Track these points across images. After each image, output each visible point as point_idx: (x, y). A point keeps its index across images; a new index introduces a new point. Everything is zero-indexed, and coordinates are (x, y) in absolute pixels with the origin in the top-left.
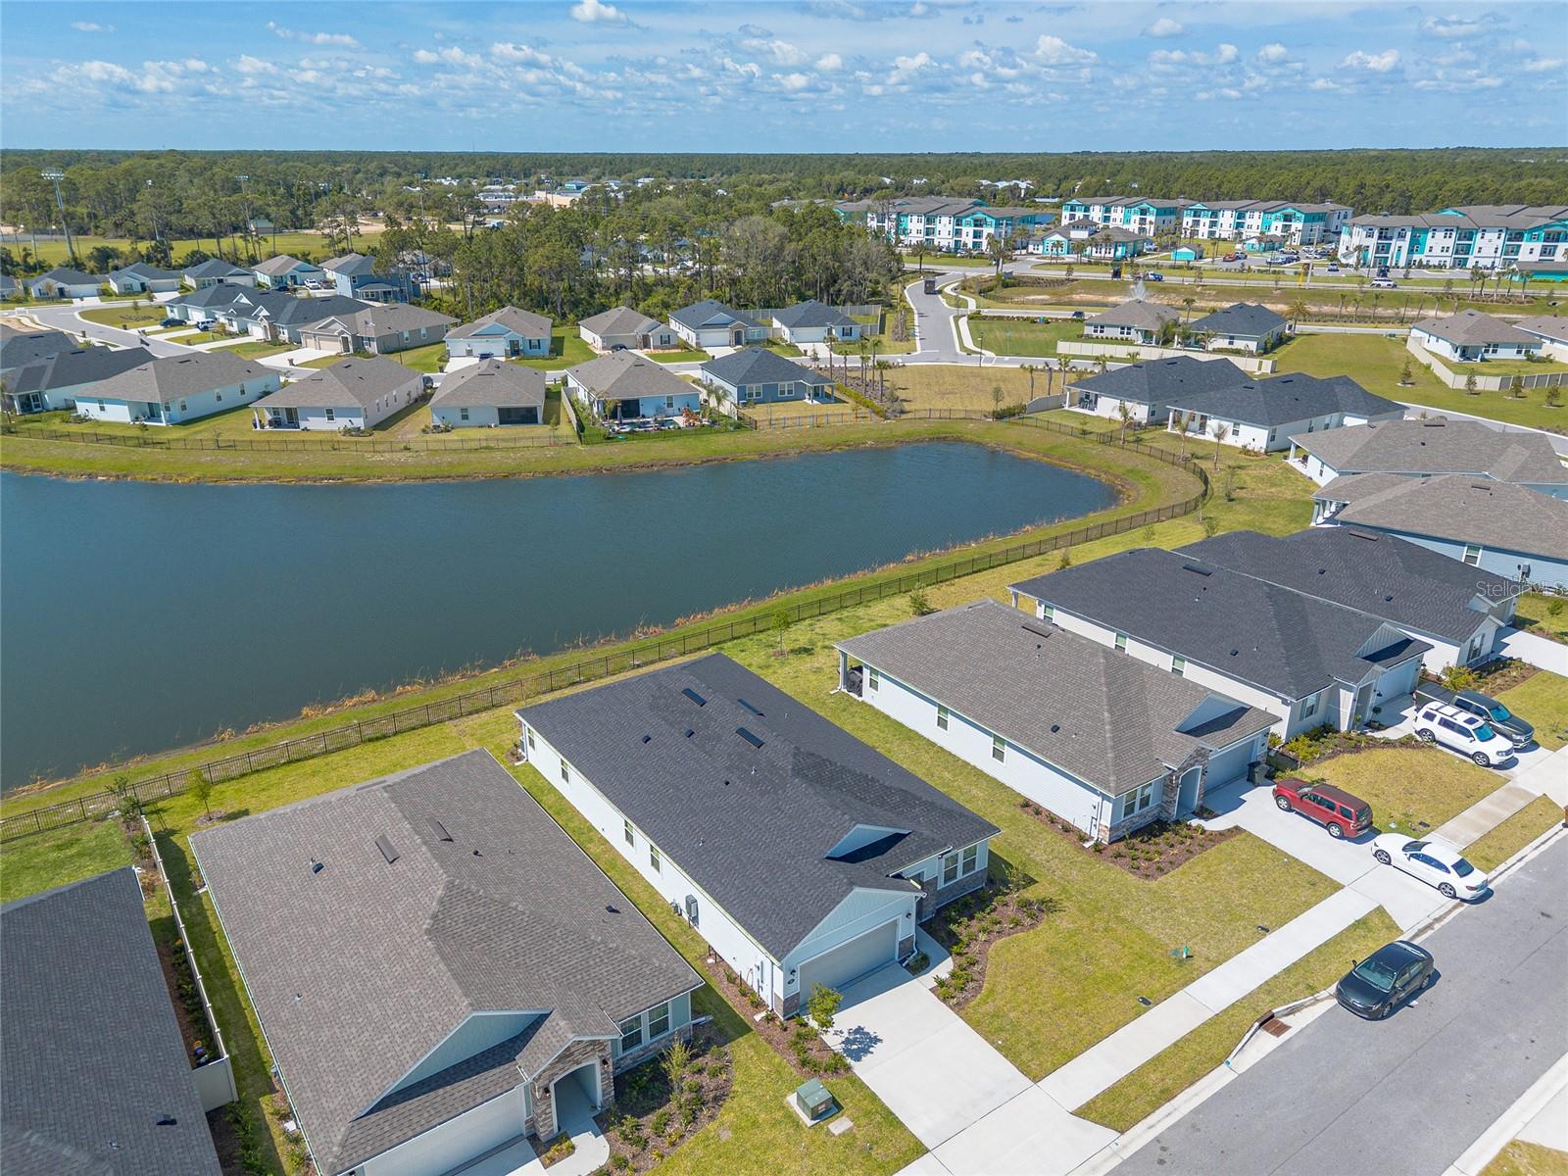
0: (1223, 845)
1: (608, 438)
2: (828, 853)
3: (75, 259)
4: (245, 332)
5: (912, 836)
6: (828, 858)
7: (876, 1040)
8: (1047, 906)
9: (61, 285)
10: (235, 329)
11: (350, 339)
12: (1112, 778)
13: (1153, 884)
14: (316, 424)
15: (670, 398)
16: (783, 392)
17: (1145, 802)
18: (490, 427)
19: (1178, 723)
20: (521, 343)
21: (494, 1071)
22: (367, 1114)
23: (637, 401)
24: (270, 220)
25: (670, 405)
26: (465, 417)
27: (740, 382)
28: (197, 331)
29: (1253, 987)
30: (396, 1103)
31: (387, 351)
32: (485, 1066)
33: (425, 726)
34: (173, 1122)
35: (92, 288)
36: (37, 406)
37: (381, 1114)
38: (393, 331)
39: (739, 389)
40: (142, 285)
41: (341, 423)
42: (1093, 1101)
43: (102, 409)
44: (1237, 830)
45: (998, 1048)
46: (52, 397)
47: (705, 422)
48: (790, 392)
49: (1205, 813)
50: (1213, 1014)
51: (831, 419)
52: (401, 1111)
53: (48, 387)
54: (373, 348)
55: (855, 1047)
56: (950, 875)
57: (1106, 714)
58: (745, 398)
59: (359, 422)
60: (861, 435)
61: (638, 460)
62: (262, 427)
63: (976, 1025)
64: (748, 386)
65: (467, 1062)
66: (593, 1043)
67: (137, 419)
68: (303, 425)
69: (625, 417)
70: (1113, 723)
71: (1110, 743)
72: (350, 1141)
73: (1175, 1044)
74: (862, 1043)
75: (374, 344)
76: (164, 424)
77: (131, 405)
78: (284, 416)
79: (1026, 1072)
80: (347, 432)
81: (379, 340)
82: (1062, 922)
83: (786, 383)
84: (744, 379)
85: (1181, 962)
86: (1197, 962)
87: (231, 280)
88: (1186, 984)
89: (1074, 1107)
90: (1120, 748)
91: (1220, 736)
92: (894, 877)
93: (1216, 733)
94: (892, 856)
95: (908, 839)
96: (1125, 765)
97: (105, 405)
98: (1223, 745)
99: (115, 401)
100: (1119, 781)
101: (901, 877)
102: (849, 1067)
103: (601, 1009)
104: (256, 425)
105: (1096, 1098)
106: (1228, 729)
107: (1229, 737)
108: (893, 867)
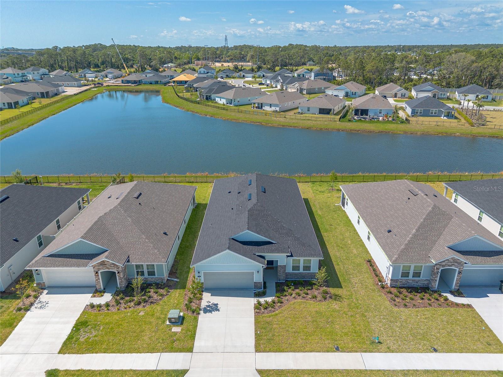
0: (452, 309)
1: (350, 121)
2: (233, 237)
3: (252, 68)
4: (276, 87)
5: (276, 244)
6: (232, 239)
7: (218, 310)
8: (337, 297)
9: (244, 74)
10: (274, 86)
11: (299, 89)
12: (395, 256)
13: (396, 309)
14: (267, 108)
15: (381, 110)
16: (432, 113)
17: (417, 274)
18: (315, 114)
19: (451, 244)
20: (349, 93)
21: (85, 260)
22: (47, 257)
23: (368, 110)
24: (313, 62)
25: (380, 113)
26: (308, 110)
27: (414, 107)
28: (266, 86)
29: (399, 368)
30: (56, 257)
31: (307, 93)
32: (84, 258)
33: (205, 182)
34: (17, 241)
35: (251, 75)
36: (210, 99)
37: (50, 258)
38: (312, 87)
39: (412, 110)
40: (263, 75)
41: (273, 108)
42: (270, 370)
43: (221, 100)
44: (469, 306)
45: (256, 334)
46: (213, 96)
47: (390, 119)
48: (435, 113)
49: (458, 293)
50: (364, 368)
51: (445, 124)
52: (55, 260)
53: (212, 94)
54: (305, 92)
55: (209, 309)
56: (296, 268)
57: (414, 230)
58: (414, 113)
59: (278, 109)
60: (455, 131)
61: (355, 128)
62: (254, 108)
63: (257, 323)
64: (416, 109)
65: (81, 255)
66: (113, 264)
67: (227, 104)
68: (263, 108)
69: (361, 115)
70: (415, 235)
71: (406, 242)
72: (38, 261)
73: (331, 370)
74: (213, 308)
75: (305, 91)
76: (232, 105)
77: (227, 99)
78: (260, 106)
79: (256, 347)
80: (274, 111)
81: (307, 90)
82: (335, 305)
83: (434, 110)
84: (416, 106)
85: (373, 342)
86: (383, 347)
87: (286, 75)
88: (366, 352)
89: (259, 368)
90: (411, 246)
91: (479, 259)
92: (258, 256)
93: (478, 257)
94: (262, 248)
95: (273, 245)
96: (408, 253)
97: (221, 99)
98: (478, 263)
99: (224, 98)
100: (398, 258)
101: (263, 257)
102: (199, 314)
103: (129, 257)
104: (252, 107)
105: (273, 370)
106: (488, 257)
107: (486, 261)
108: (259, 252)
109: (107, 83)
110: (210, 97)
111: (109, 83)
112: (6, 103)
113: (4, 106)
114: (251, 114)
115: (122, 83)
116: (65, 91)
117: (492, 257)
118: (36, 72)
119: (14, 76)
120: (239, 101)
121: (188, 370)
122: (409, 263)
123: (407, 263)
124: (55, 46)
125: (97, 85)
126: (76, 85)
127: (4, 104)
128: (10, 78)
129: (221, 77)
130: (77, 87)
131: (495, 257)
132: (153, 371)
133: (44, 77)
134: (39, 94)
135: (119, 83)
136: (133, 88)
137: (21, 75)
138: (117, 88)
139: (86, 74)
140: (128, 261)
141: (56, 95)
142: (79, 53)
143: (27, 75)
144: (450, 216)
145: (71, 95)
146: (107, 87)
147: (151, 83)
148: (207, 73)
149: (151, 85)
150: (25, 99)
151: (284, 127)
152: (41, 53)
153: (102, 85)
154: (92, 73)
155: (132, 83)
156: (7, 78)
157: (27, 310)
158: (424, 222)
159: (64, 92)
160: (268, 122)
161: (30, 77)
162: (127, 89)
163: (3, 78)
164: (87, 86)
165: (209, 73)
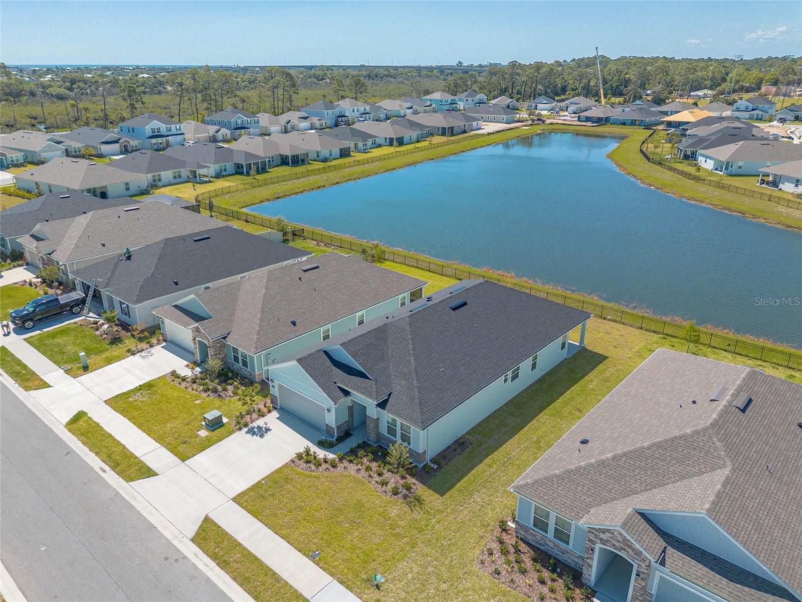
5: (370, 381)
6: (325, 351)
12: (529, 480)
14: (787, 187)
17: (562, 536)
19: (651, 509)
22: (173, 306)
30: (178, 309)
34: (177, 284)
36: (692, 157)
37: (174, 309)
43: (706, 161)
45: (258, 482)
52: (175, 312)
53: (699, 149)
55: (256, 430)
56: (391, 431)
57: (610, 455)
62: (762, 183)
63: (277, 472)
67: (717, 169)
71: (572, 467)
72: (164, 308)
74: (260, 432)
76: (722, 174)
77: (716, 161)
79: (240, 494)
80: (797, 195)
85: (369, 580)
89: (212, 516)
90: (575, 477)
91: (699, 570)
92: (338, 387)
93: (700, 566)
94: (350, 379)
95: (367, 380)
96: (556, 486)
97: (707, 159)
98: (688, 578)
99: (711, 158)
100: (530, 486)
101: (347, 393)
102: (240, 429)
103: (229, 334)
104: (758, 181)
105: (219, 527)
106: (724, 579)
107: (711, 584)
108: (342, 383)
109: (556, 119)
110: (693, 154)
111: (559, 119)
112: (388, 137)
113: (386, 142)
114: (739, 193)
115: (579, 120)
116: (482, 127)
117: (738, 586)
118: (470, 99)
119: (441, 103)
120: (740, 167)
121: (156, 474)
122: (542, 502)
123: (539, 501)
124: (514, 61)
125: (535, 122)
126: (505, 121)
127: (386, 139)
128: (434, 106)
129: (780, 119)
130: (506, 123)
131: (746, 589)
132: (136, 458)
133: (479, 106)
134: (440, 130)
135: (574, 121)
136: (587, 130)
137: (450, 101)
138: (563, 128)
139: (538, 105)
140: (224, 338)
141: (464, 132)
142: (543, 70)
143: (458, 103)
144: (722, 462)
145: (482, 134)
146: (550, 125)
147: (624, 124)
148: (753, 110)
149: (622, 126)
150: (414, 134)
151: (789, 229)
152: (494, 70)
153: (544, 122)
154: (547, 102)
155: (593, 122)
156: (431, 105)
157: (133, 354)
158: (648, 448)
159: (480, 129)
160: (759, 214)
161: (461, 105)
162: (577, 130)
163: (425, 105)
164: (522, 122)
165: (757, 110)
